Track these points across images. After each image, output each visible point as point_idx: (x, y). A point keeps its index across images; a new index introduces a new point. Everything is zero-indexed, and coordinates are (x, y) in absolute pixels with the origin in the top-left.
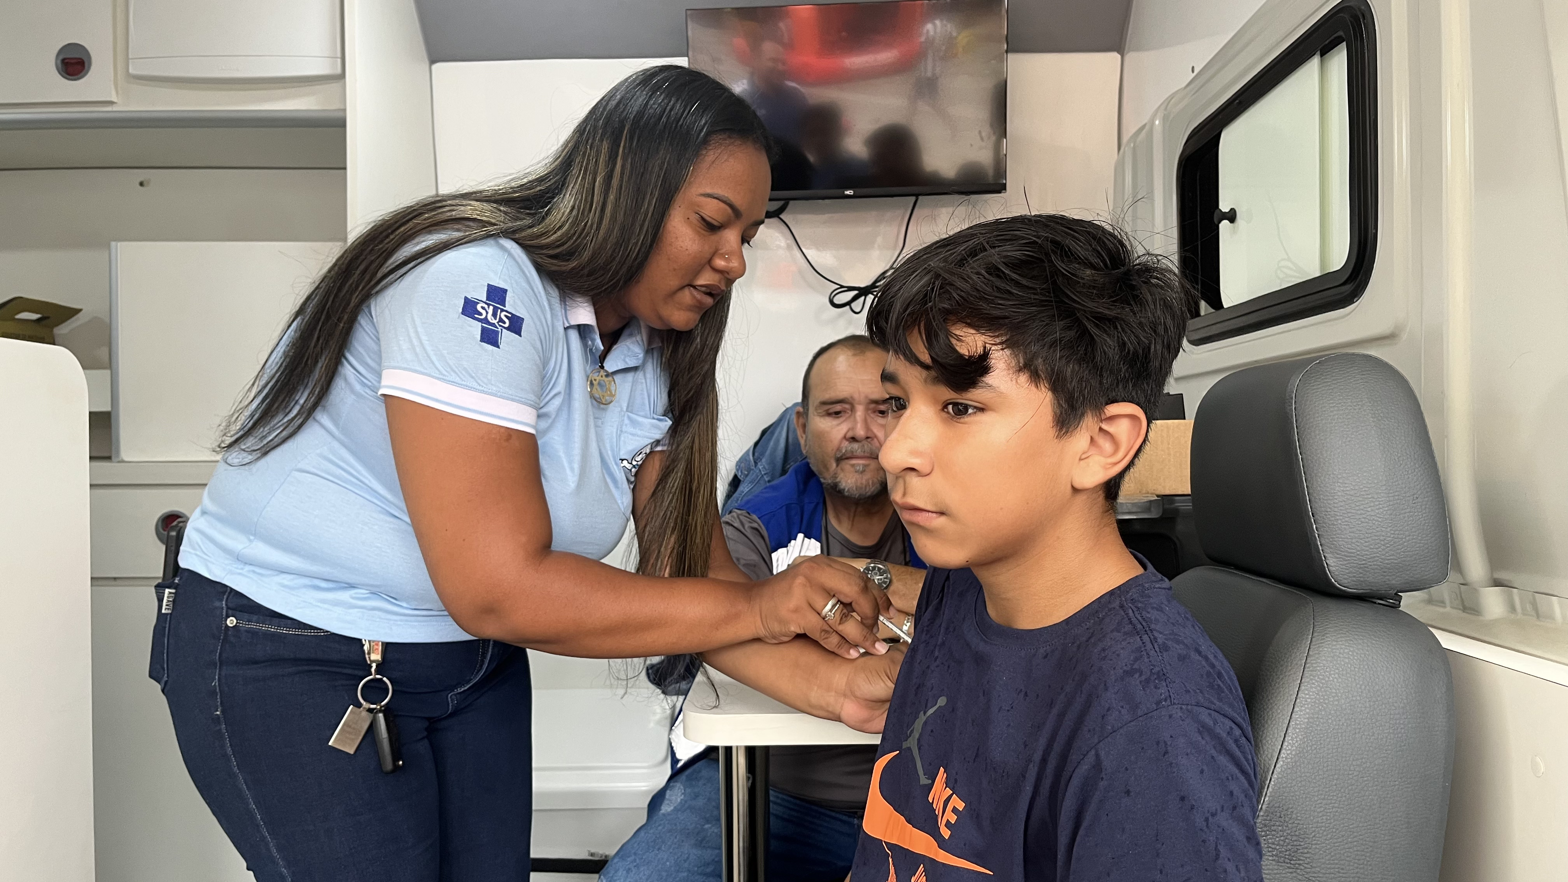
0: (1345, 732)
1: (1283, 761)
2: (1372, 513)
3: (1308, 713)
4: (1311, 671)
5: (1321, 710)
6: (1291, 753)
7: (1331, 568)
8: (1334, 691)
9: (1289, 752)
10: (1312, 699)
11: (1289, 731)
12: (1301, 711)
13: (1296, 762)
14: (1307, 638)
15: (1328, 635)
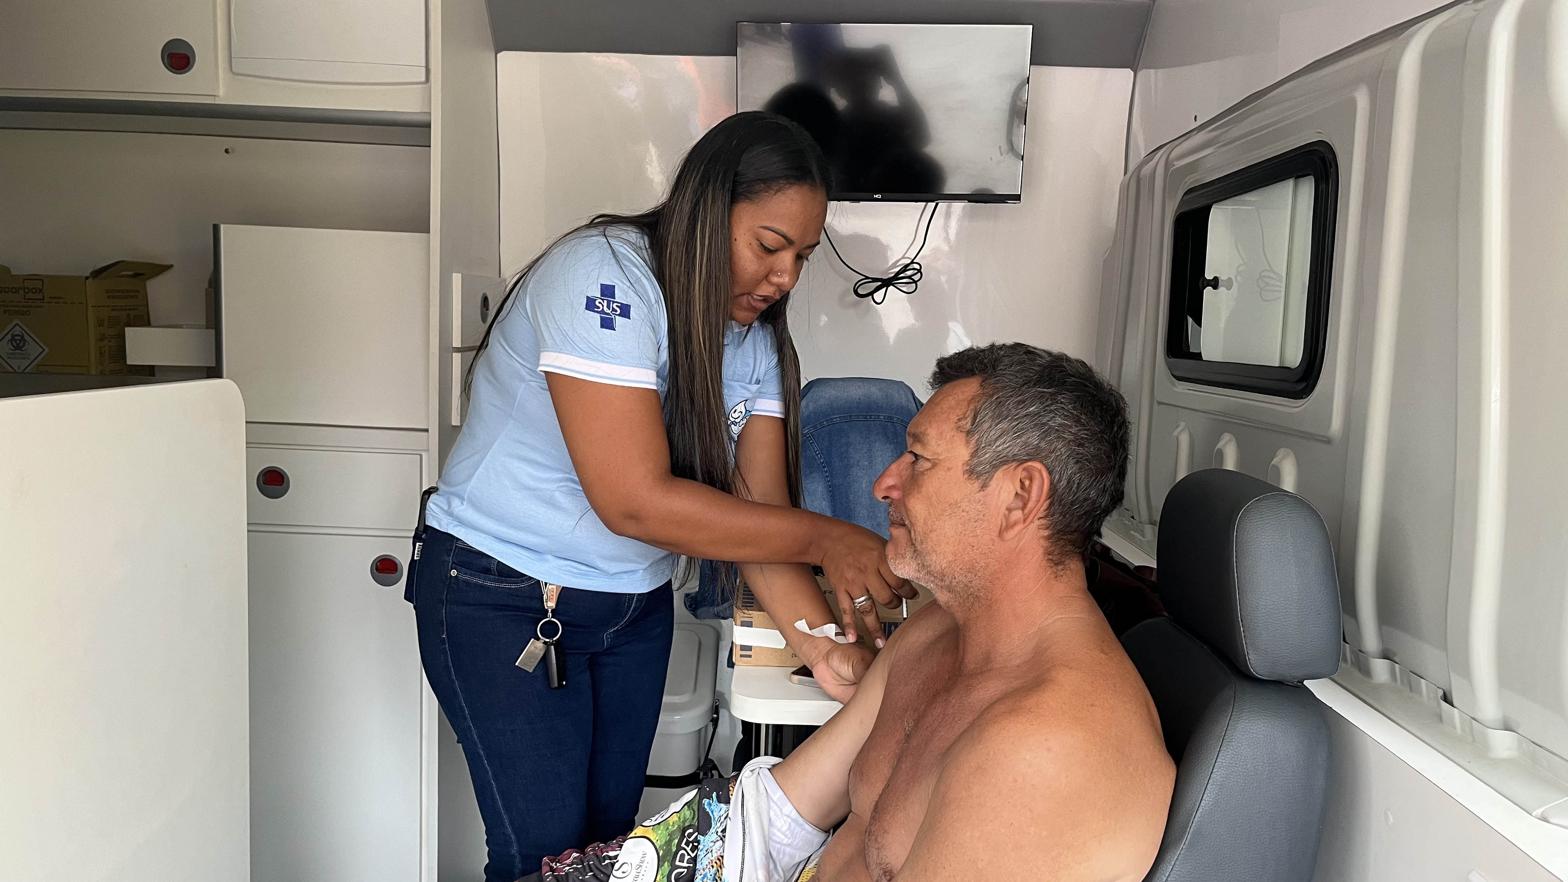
0: (1249, 788)
1: (1203, 809)
2: (1285, 623)
3: (1223, 774)
4: (1228, 742)
5: (1233, 772)
6: (1208, 803)
7: (1251, 662)
8: (1243, 758)
9: (1207, 802)
10: (1227, 763)
11: (1208, 787)
12: (1218, 772)
13: (1211, 809)
14: (1227, 716)
15: (1243, 715)
